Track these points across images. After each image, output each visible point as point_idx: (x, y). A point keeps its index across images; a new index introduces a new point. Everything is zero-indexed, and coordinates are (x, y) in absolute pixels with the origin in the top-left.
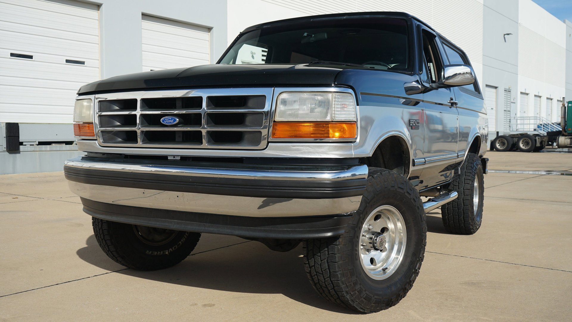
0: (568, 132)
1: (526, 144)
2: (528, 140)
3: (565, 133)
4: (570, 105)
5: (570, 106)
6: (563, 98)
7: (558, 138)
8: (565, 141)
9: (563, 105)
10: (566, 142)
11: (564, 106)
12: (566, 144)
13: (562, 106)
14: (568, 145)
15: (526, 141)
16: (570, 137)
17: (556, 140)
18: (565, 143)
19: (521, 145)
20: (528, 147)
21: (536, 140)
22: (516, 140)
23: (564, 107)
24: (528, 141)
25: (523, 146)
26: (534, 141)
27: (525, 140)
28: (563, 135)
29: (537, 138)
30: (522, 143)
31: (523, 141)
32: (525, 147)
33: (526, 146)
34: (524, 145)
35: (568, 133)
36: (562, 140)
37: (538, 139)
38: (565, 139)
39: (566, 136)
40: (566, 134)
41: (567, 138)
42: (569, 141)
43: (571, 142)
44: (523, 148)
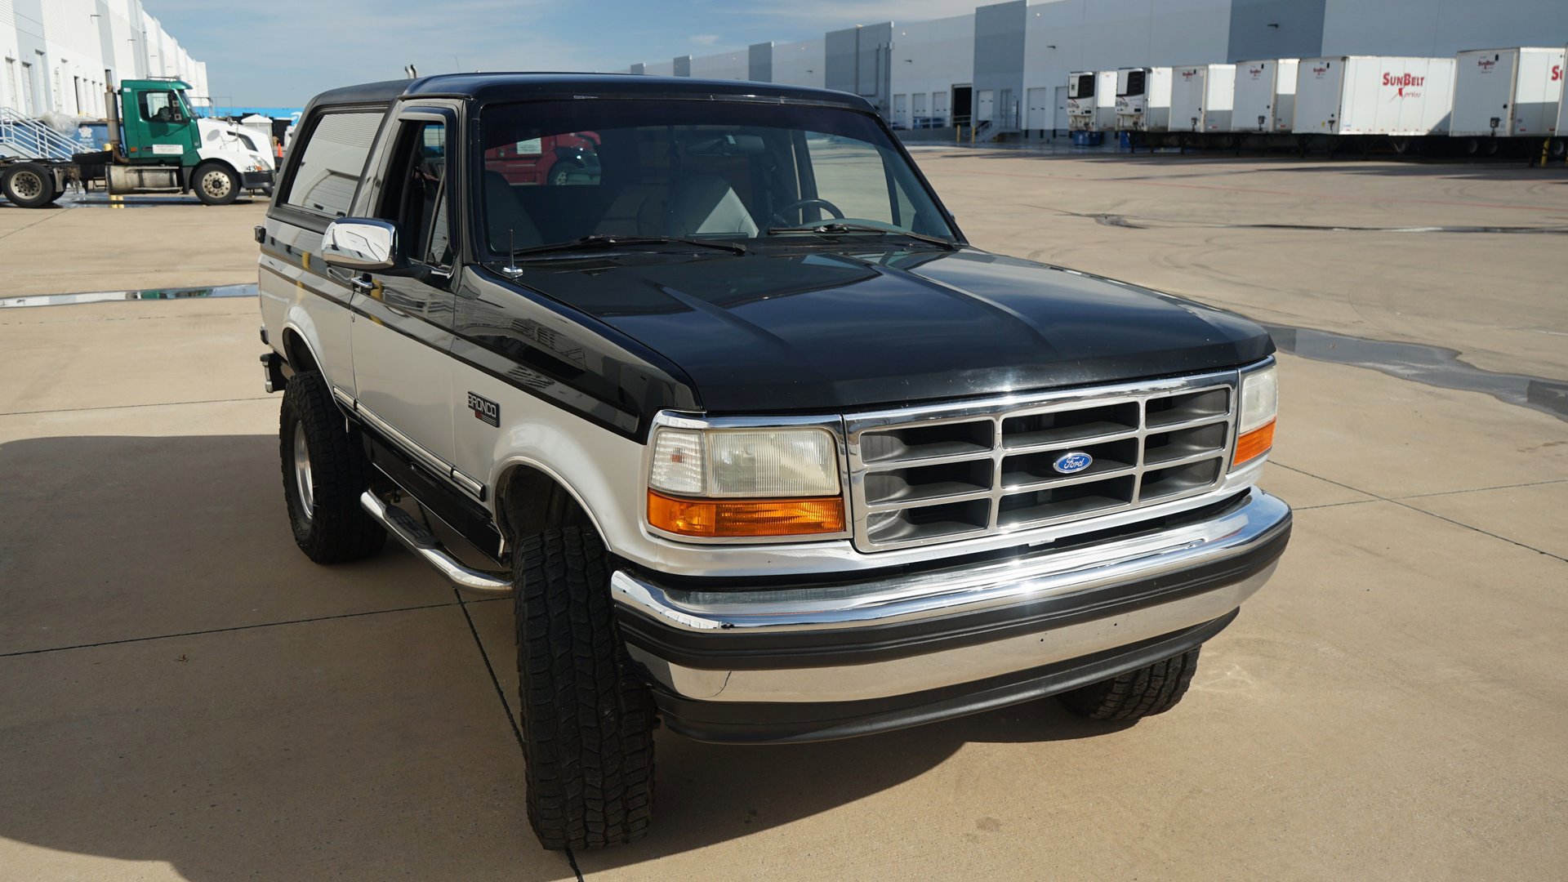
0: (132, 156)
1: (27, 186)
2: (30, 175)
3: (122, 159)
4: (126, 90)
5: (127, 93)
6: (107, 71)
7: (106, 169)
8: (126, 178)
9: (107, 88)
10: (128, 180)
11: (112, 91)
12: (130, 185)
13: (106, 91)
14: (133, 187)
15: (25, 178)
16: (137, 168)
17: (104, 175)
18: (126, 183)
19: (15, 190)
20: (33, 194)
21: (53, 177)
23: (111, 94)
24: (30, 178)
25: (20, 191)
26: (48, 176)
27: (23, 175)
28: (118, 163)
29: (55, 170)
30: (16, 185)
31: (17, 179)
32: (26, 195)
33: (27, 192)
34: (22, 189)
35: (131, 159)
36: (119, 175)
37: (58, 172)
38: (126, 172)
39: (125, 165)
40: (126, 160)
41: (129, 171)
42: (135, 176)
43: (141, 180)
44: (22, 196)
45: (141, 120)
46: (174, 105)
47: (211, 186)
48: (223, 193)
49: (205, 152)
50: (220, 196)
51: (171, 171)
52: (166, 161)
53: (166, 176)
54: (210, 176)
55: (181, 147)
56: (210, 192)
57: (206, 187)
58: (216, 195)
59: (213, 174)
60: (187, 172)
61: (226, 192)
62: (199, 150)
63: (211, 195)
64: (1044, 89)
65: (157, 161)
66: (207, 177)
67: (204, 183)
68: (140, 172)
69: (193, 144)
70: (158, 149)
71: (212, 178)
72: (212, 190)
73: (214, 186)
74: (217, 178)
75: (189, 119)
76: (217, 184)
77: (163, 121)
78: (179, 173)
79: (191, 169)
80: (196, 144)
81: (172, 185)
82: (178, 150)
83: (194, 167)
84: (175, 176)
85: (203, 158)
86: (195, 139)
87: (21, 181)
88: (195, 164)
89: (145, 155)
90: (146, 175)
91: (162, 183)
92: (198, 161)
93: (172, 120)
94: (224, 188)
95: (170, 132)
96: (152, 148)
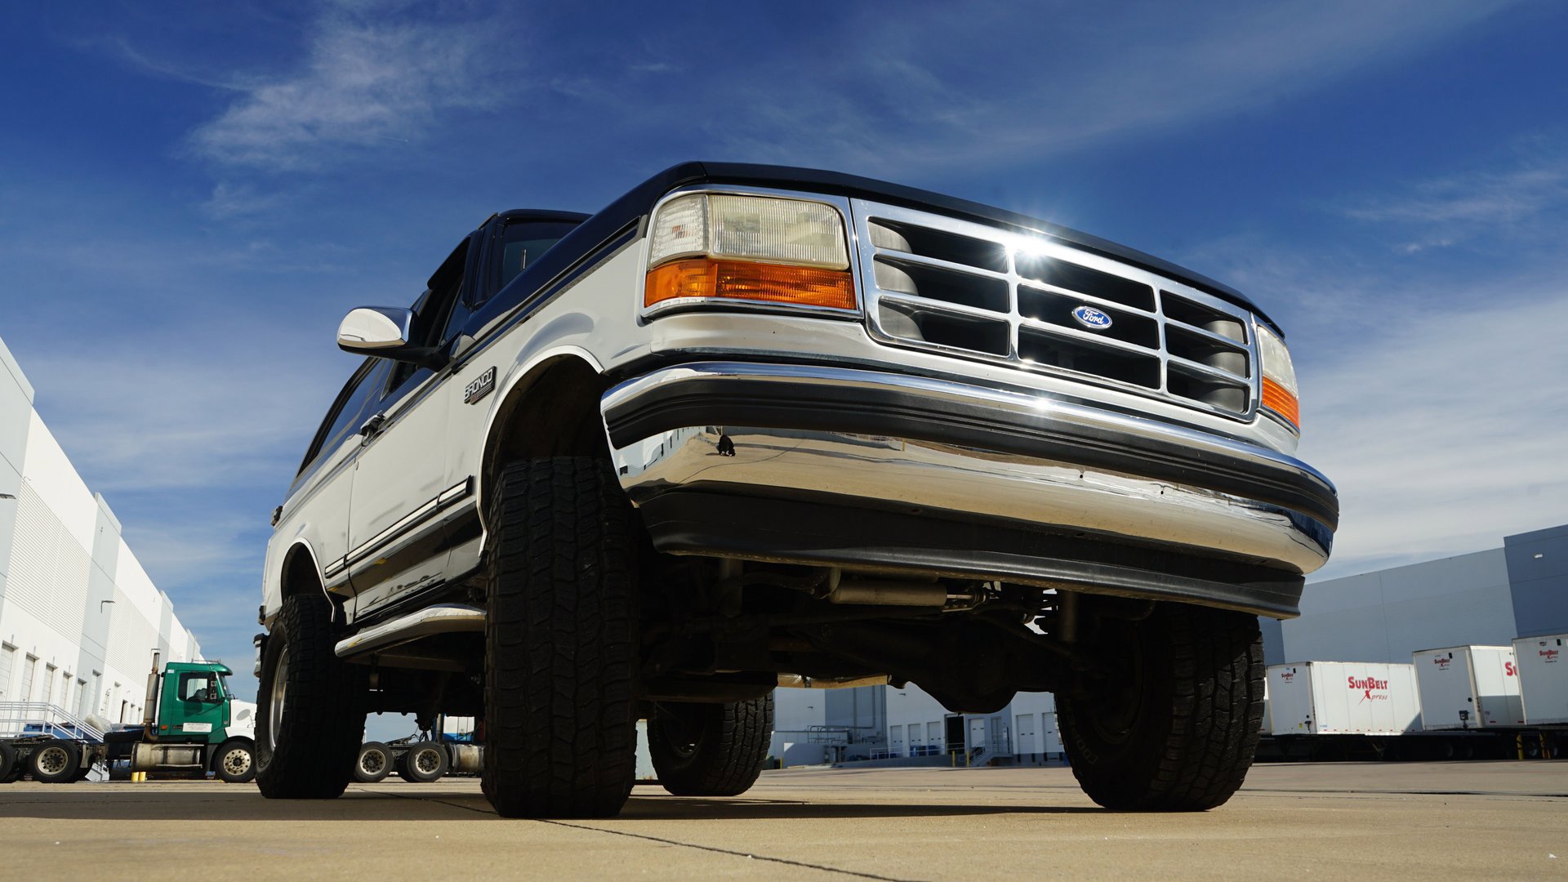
0: (161, 734)
1: (53, 761)
2: (59, 751)
3: (151, 738)
4: (170, 671)
5: (171, 675)
6: (155, 654)
7: (134, 748)
8: (151, 755)
9: (153, 670)
10: (153, 758)
11: (156, 673)
12: (154, 762)
13: (151, 672)
14: (156, 763)
15: (53, 754)
16: (164, 745)
17: (131, 753)
18: (150, 759)
19: (41, 766)
20: (57, 770)
21: (80, 754)
22: (26, 752)
23: (155, 675)
24: (58, 754)
25: (44, 767)
26: (76, 756)
27: (52, 751)
28: (147, 741)
29: (84, 750)
30: (44, 761)
31: (46, 755)
32: (50, 771)
33: (52, 768)
34: (48, 766)
35: (160, 737)
36: (145, 752)
37: (87, 748)
38: (152, 750)
39: (153, 742)
40: (155, 738)
41: (156, 749)
42: (160, 753)
43: (165, 756)
44: (46, 771)
45: (178, 699)
46: (212, 685)
47: (231, 763)
48: (242, 771)
49: (231, 732)
50: (239, 774)
51: (196, 749)
52: (193, 739)
53: (190, 753)
54: (233, 753)
55: (211, 725)
56: (229, 770)
57: (227, 764)
58: (235, 772)
59: (236, 752)
60: (211, 750)
61: (245, 770)
62: (227, 729)
63: (231, 773)
64: (1032, 715)
65: (185, 739)
66: (230, 754)
67: (226, 760)
68: (166, 749)
69: (223, 722)
70: (188, 728)
71: (234, 756)
72: (231, 767)
73: (235, 764)
74: (239, 755)
75: (224, 699)
76: (238, 761)
77: (199, 701)
78: (204, 751)
79: (216, 746)
80: (225, 723)
81: (194, 761)
82: (207, 728)
83: (219, 744)
84: (199, 754)
85: (229, 736)
86: (226, 717)
87: (49, 757)
88: (220, 741)
89: (176, 732)
90: (171, 753)
91: (185, 760)
92: (224, 738)
93: (208, 700)
94: (244, 766)
95: (203, 711)
96: (182, 726)
